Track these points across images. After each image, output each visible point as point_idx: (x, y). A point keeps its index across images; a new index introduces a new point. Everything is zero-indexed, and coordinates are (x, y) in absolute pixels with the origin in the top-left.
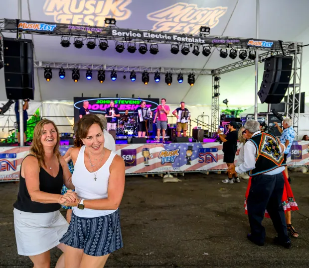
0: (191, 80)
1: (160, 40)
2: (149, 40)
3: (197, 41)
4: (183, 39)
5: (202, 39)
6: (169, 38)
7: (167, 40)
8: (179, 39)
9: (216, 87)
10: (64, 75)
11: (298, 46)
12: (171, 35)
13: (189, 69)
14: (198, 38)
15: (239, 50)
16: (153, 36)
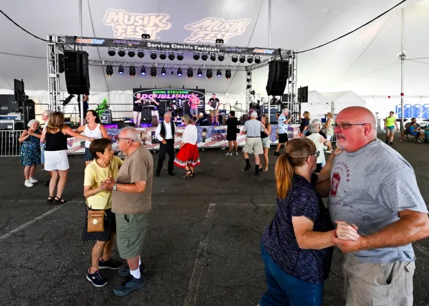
0: (228, 75)
1: (184, 49)
2: (176, 50)
3: (213, 50)
4: (202, 49)
5: (217, 48)
6: (191, 48)
7: (190, 50)
8: (199, 49)
12: (193, 46)
13: (226, 66)
14: (214, 48)
15: (247, 57)
16: (179, 47)
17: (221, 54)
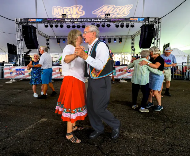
0: (120, 41)
1: (85, 21)
2: (81, 22)
3: (103, 21)
4: (97, 20)
5: (106, 19)
6: (90, 20)
7: (89, 21)
8: (95, 20)
9: (132, 43)
10: (65, 41)
11: (159, 19)
14: (104, 19)
15: (125, 23)
16: (82, 20)
17: (108, 23)
